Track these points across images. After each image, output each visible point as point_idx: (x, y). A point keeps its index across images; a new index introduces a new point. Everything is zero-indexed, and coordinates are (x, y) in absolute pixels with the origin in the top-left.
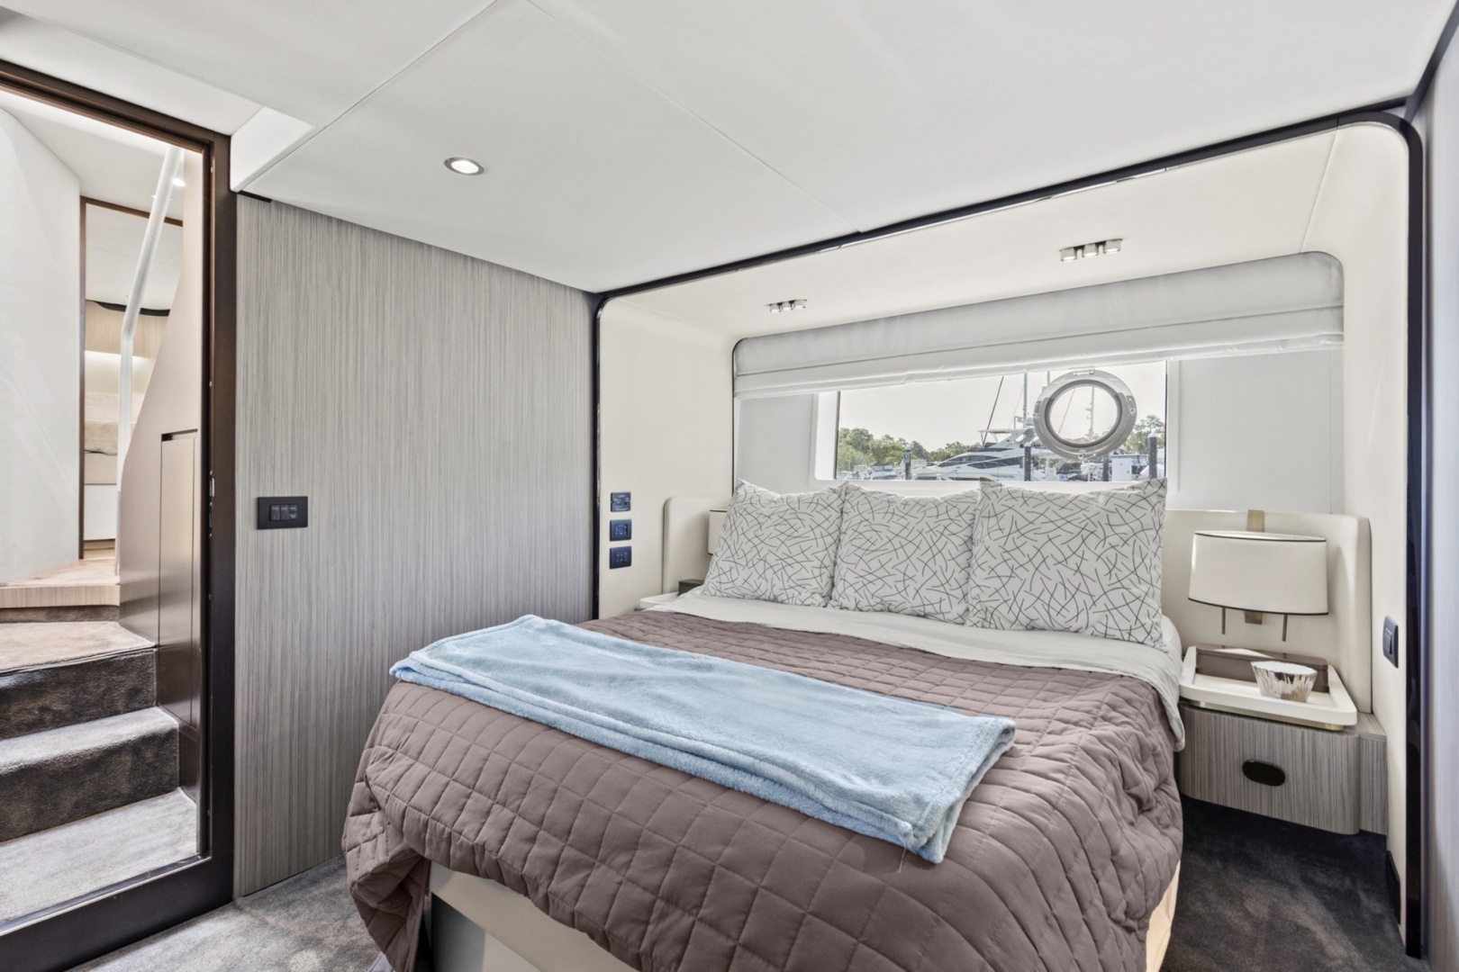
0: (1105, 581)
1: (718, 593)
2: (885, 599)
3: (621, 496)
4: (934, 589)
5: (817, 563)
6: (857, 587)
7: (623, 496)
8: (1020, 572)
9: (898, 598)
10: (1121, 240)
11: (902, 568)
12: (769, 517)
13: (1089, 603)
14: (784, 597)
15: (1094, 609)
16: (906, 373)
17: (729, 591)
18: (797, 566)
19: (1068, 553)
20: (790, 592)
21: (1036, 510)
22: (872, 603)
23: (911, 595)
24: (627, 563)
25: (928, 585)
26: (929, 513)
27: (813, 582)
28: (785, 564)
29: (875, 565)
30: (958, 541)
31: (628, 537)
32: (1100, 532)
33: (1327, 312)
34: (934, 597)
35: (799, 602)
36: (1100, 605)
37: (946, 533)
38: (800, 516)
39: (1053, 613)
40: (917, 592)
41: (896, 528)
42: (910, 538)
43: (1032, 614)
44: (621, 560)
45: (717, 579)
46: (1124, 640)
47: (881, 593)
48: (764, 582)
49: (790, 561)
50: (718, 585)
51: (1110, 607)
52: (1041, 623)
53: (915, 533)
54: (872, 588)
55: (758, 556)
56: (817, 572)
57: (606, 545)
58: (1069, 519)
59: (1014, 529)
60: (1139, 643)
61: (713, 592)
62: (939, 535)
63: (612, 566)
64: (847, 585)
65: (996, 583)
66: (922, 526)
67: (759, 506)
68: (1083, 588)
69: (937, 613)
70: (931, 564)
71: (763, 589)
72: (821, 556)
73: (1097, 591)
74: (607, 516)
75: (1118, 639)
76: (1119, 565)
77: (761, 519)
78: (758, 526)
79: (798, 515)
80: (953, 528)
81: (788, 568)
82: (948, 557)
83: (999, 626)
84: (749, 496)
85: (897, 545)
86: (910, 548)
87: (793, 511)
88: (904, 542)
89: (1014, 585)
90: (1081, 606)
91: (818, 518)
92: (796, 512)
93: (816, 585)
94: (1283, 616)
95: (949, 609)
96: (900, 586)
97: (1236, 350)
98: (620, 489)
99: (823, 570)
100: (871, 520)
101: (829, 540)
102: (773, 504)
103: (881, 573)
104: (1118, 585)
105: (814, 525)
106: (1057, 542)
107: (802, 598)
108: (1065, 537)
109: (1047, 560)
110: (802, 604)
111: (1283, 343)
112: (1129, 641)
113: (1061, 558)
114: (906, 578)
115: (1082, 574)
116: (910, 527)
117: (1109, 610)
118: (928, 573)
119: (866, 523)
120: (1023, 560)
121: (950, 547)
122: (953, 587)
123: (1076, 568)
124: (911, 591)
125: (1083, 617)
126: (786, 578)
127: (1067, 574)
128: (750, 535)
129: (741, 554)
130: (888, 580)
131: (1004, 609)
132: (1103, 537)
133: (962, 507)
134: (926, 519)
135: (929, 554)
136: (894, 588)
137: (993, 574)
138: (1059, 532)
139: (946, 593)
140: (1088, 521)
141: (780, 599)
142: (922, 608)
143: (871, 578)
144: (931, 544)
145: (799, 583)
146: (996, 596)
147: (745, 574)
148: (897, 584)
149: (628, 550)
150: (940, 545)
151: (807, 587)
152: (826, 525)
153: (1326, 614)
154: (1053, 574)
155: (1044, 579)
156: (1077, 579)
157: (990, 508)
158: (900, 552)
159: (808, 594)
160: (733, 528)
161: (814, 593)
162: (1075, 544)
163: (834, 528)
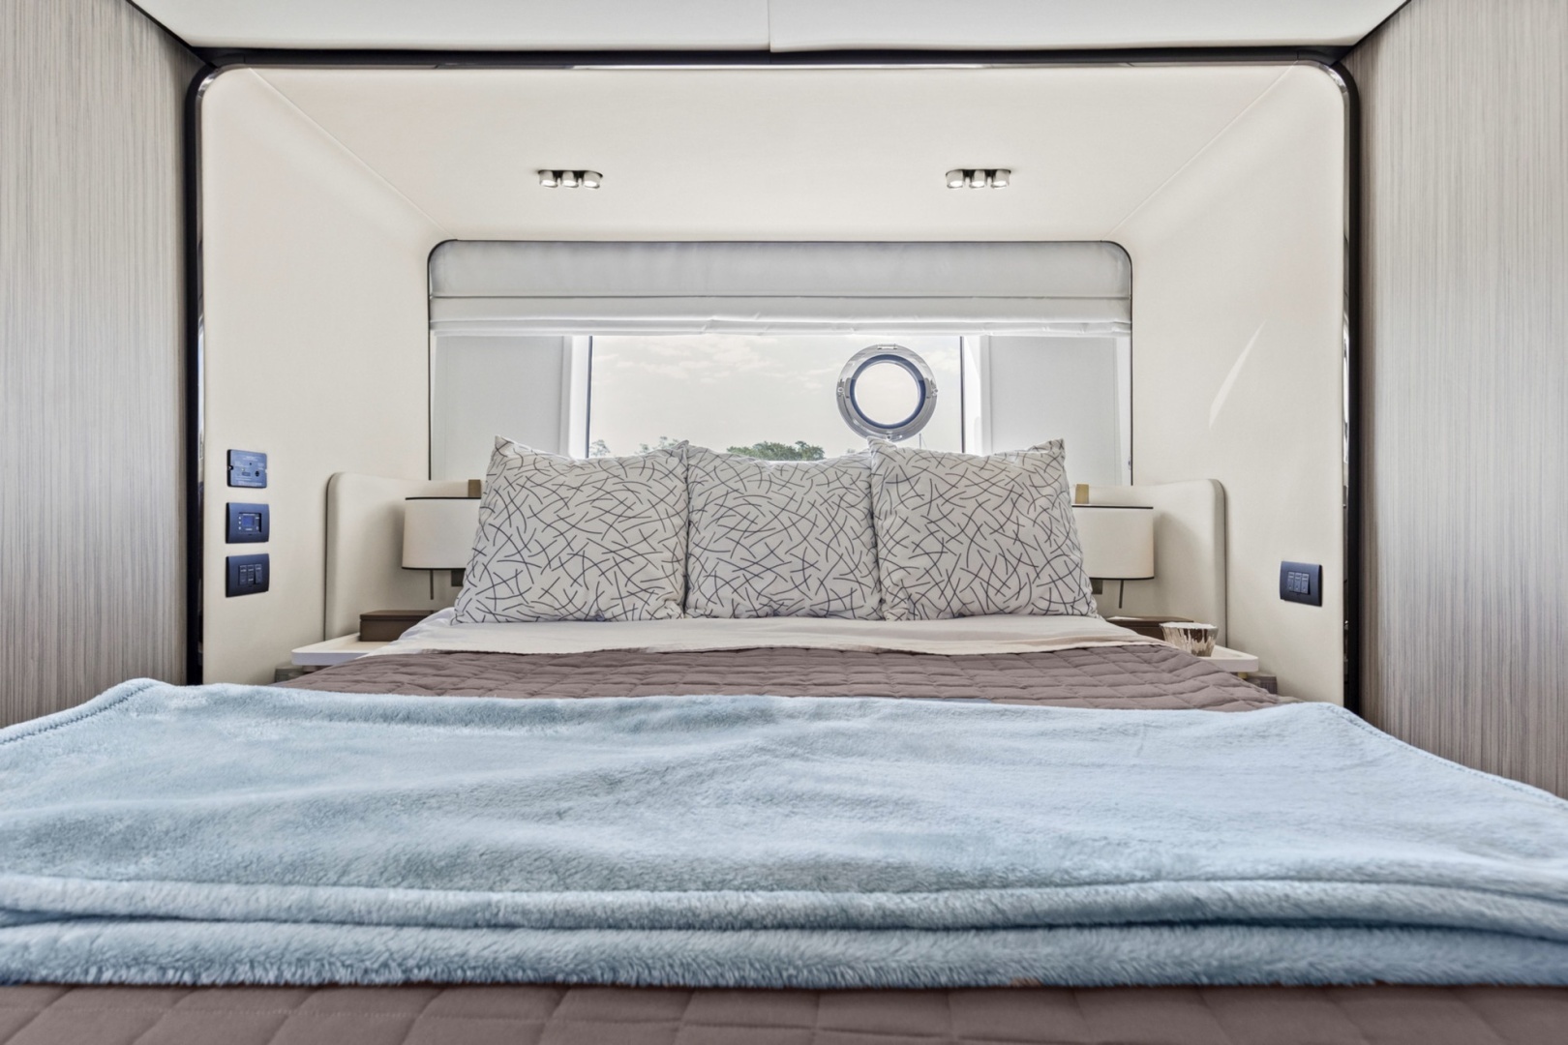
0: (1046, 547)
1: (489, 617)
2: (775, 598)
3: (249, 458)
4: (842, 577)
5: (668, 555)
6: (736, 584)
7: (252, 458)
8: (952, 545)
9: (796, 594)
10: (1010, 172)
11: (798, 551)
12: (578, 489)
13: (1033, 575)
14: (618, 610)
15: (1038, 582)
16: (709, 319)
17: (513, 612)
18: (640, 561)
19: (1002, 520)
20: (629, 602)
21: (954, 471)
22: (757, 606)
23: (814, 589)
24: (261, 586)
25: (835, 573)
26: (817, 480)
27: (664, 583)
28: (619, 559)
29: (760, 550)
30: (860, 515)
31: (263, 536)
32: (1026, 494)
33: (1114, 302)
34: (843, 588)
35: (645, 615)
36: (1045, 578)
37: (843, 504)
38: (631, 486)
39: (992, 592)
40: (822, 583)
41: (782, 501)
42: (802, 512)
43: (967, 596)
44: (248, 579)
45: (490, 593)
46: (1068, 614)
47: (771, 589)
48: (582, 590)
49: (627, 553)
50: (490, 604)
51: (1055, 577)
52: (975, 607)
53: (806, 507)
54: (758, 584)
55: (568, 550)
56: (669, 568)
57: (217, 551)
58: (993, 481)
59: (935, 495)
60: (1082, 615)
61: (479, 616)
62: (836, 507)
63: (232, 590)
64: (720, 583)
65: (924, 562)
66: (812, 497)
67: (553, 473)
68: (1025, 559)
69: (846, 609)
70: (834, 544)
71: (578, 602)
72: (671, 543)
73: (1040, 561)
74: (217, 497)
75: (1061, 614)
76: (1055, 530)
77: (564, 492)
78: (561, 503)
79: (627, 485)
80: (849, 498)
81: (625, 566)
82: (852, 535)
83: (923, 616)
84: (529, 460)
85: (787, 523)
86: (805, 526)
87: (617, 480)
88: (795, 518)
89: (946, 562)
90: (1024, 580)
91: (657, 488)
92: (623, 482)
93: (670, 589)
94: (1119, 582)
95: (862, 603)
96: (799, 578)
97: (1049, 330)
98: (246, 443)
99: (676, 565)
100: (742, 490)
101: (678, 521)
102: (578, 471)
103: (771, 562)
104: (1059, 552)
105: (655, 500)
106: (989, 506)
107: (651, 609)
108: (996, 502)
109: (981, 529)
110: (652, 617)
111: (1085, 326)
112: (1073, 615)
113: (997, 527)
114: (806, 565)
115: (1022, 542)
116: (798, 498)
117: (1054, 581)
118: (833, 558)
119: (736, 494)
120: (954, 531)
121: (851, 522)
122: (864, 574)
123: (1014, 537)
124: (813, 583)
125: (1025, 593)
126: (622, 580)
127: (1006, 543)
128: (548, 516)
129: (535, 548)
130: (783, 570)
131: (934, 594)
132: (1031, 501)
133: (855, 473)
134: (815, 488)
135: (829, 534)
136: (789, 580)
137: (919, 551)
138: (986, 496)
139: (858, 582)
140: (1013, 483)
141: (608, 615)
142: (825, 606)
143: (756, 569)
144: (830, 520)
145: (644, 586)
146: (927, 578)
147: (544, 580)
148: (793, 574)
149: (264, 561)
150: (840, 519)
151: (656, 590)
152: (671, 499)
153: (1152, 578)
154: (990, 544)
155: (982, 551)
156: (1017, 549)
157: (898, 471)
158: (792, 530)
159: (661, 602)
160: (512, 508)
161: (666, 600)
162: (1007, 508)
163: (681, 505)
